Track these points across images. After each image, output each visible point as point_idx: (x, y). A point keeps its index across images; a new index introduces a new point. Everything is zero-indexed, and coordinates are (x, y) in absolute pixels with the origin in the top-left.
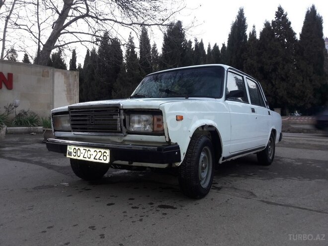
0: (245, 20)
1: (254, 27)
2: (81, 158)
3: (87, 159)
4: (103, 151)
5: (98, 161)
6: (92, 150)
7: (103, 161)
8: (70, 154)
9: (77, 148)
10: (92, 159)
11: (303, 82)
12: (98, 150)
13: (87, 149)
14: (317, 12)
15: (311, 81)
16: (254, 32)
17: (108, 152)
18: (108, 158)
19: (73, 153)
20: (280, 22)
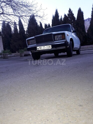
0: (58, 14)
1: (61, 16)
2: (42, 49)
3: (44, 49)
4: (49, 46)
5: (48, 49)
6: (46, 46)
7: (50, 48)
8: (38, 49)
9: (40, 47)
10: (46, 49)
11: (79, 34)
12: (47, 46)
13: (44, 46)
14: (81, 10)
15: (82, 34)
16: (61, 18)
17: (51, 46)
18: (51, 47)
19: (39, 48)
20: (70, 14)
